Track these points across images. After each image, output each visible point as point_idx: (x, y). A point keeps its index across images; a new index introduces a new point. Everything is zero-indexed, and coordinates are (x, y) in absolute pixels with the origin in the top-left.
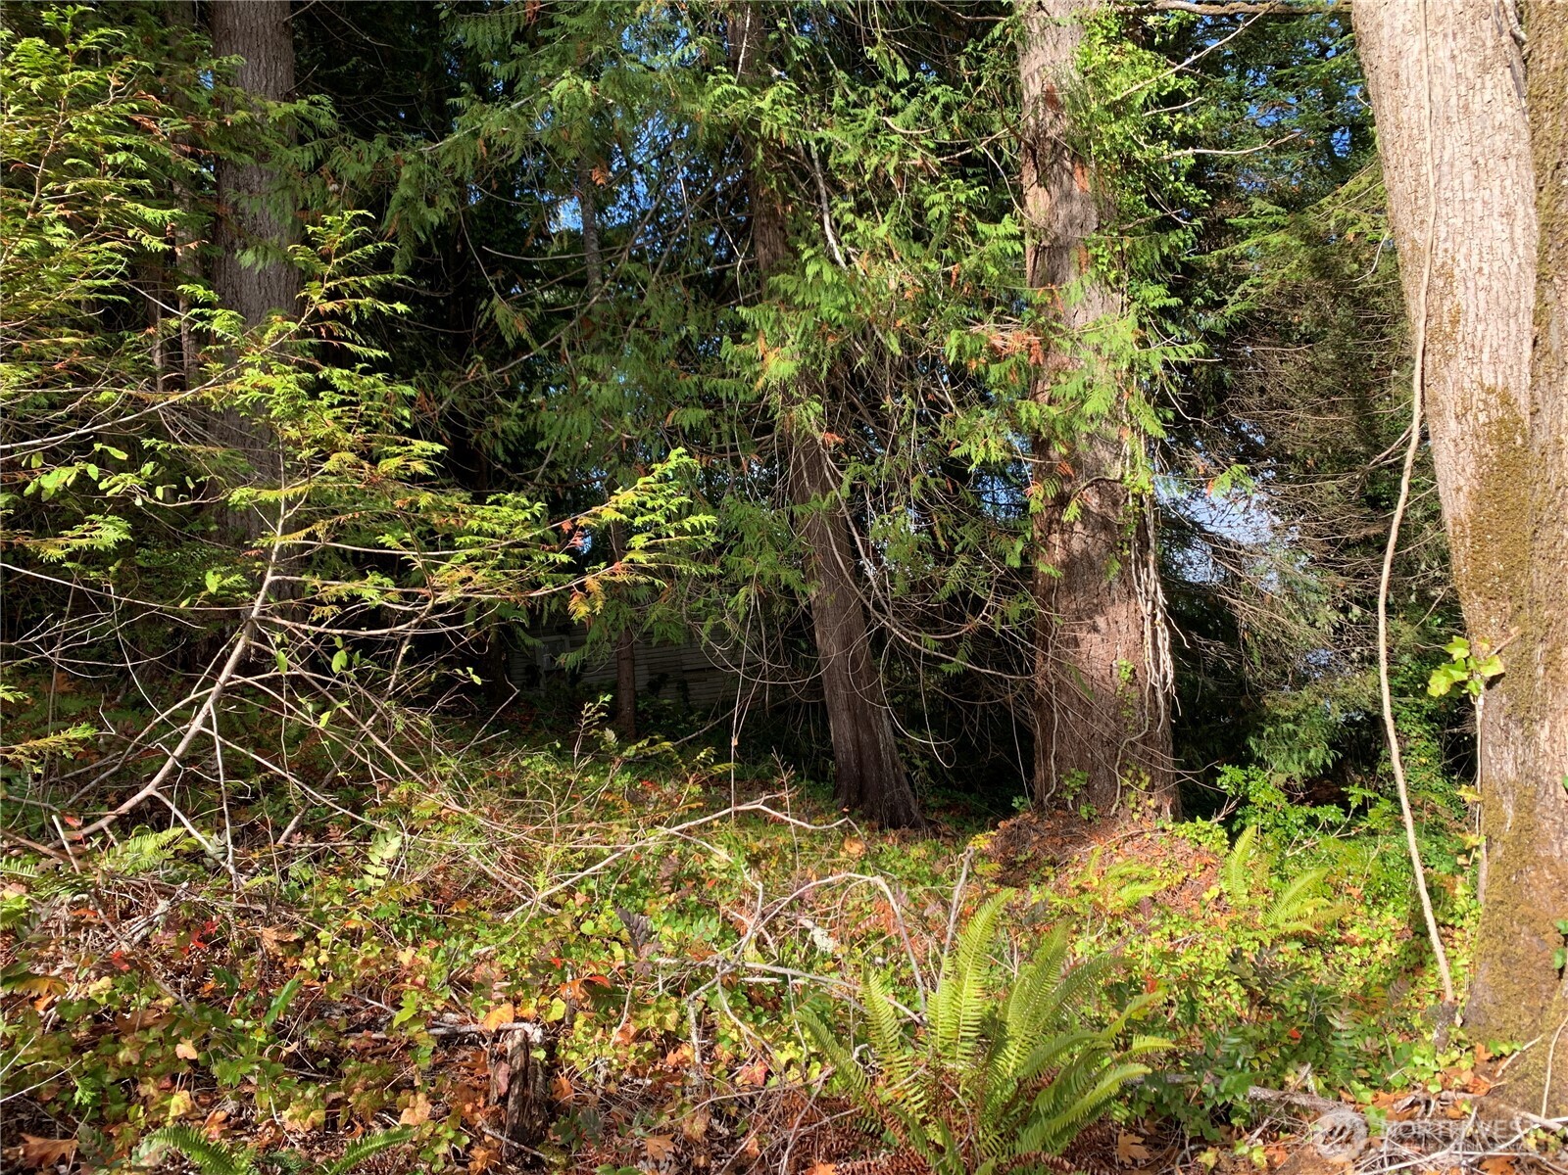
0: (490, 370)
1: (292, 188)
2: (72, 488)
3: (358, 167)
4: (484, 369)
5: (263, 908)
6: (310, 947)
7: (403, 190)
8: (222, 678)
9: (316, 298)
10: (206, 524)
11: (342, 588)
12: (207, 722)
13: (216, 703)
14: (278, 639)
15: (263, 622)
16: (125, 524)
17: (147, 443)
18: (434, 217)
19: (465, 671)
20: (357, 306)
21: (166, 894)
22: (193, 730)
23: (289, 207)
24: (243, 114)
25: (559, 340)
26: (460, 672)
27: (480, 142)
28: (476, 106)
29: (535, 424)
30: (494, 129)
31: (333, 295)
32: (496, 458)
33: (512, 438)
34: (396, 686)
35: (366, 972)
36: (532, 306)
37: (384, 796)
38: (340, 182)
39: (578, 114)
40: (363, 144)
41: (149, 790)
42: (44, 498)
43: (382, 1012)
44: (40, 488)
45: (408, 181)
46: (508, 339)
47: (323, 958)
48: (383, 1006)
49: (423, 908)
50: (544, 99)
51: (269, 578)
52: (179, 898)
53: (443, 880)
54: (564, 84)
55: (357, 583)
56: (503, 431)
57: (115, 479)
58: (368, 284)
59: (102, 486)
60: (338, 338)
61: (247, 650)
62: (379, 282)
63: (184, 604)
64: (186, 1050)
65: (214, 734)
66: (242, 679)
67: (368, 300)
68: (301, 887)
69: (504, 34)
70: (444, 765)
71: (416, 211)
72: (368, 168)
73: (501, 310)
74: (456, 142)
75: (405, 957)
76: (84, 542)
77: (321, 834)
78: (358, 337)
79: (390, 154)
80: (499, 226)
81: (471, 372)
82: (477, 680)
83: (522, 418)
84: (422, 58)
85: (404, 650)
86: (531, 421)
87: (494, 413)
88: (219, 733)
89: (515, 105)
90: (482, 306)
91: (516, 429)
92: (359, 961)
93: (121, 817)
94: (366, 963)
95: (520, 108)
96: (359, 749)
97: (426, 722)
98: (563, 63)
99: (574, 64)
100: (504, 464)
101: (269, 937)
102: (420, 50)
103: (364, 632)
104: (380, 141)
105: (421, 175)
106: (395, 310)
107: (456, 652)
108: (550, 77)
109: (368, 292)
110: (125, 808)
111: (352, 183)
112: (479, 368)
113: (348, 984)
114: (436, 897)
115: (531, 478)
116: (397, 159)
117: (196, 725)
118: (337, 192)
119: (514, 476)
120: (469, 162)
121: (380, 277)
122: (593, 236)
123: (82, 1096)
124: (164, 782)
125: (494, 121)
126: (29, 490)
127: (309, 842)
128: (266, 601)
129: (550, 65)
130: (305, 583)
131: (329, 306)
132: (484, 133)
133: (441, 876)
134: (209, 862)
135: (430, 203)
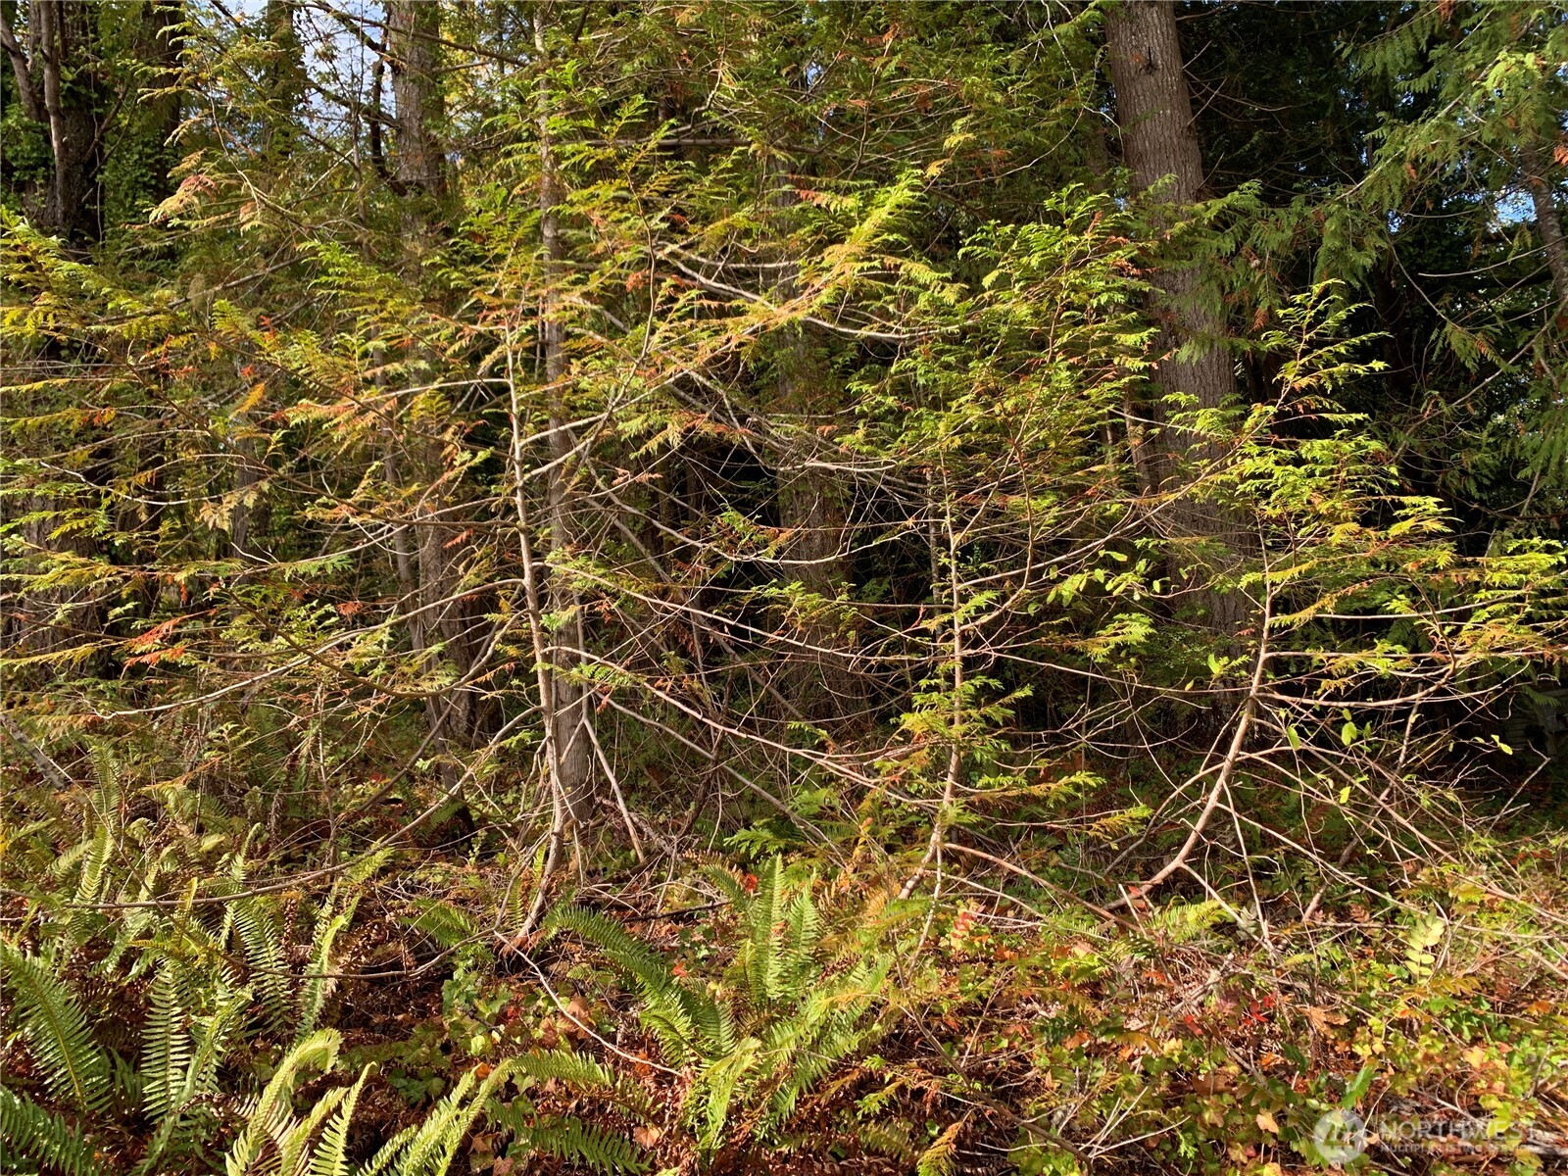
0: (1449, 402)
1: (1216, 277)
2: (1084, 593)
3: (1280, 236)
4: (1442, 402)
5: (1304, 986)
6: (1362, 1034)
7: (1329, 243)
8: (1231, 755)
9: (1290, 377)
10: (1194, 609)
11: (1351, 658)
12: (1222, 798)
13: (1228, 780)
14: (1283, 714)
15: (1264, 699)
16: (1147, 620)
17: (1139, 543)
18: (1366, 260)
19: (1488, 739)
20: (1331, 375)
21: (1214, 964)
22: (1210, 806)
23: (1217, 295)
24: (1181, 225)
25: (1531, 350)
26: (1481, 740)
27: (1407, 166)
28: (1398, 131)
29: (1512, 452)
30: (1421, 147)
31: (1306, 371)
32: (1471, 498)
33: (1485, 471)
34: (1407, 758)
35: (1431, 1068)
36: (1492, 321)
37: (1412, 877)
38: (1261, 257)
39: (1524, 94)
40: (1281, 212)
41: (1177, 862)
42: (1065, 603)
43: (1456, 1116)
44: (1059, 596)
45: (1334, 233)
46: (1469, 365)
47: (1378, 1047)
48: (1458, 1109)
49: (1477, 1005)
50: (1478, 93)
51: (1264, 655)
52: (1226, 969)
53: (1495, 975)
54: (1500, 68)
55: (1365, 653)
56: (1474, 466)
57: (1118, 579)
58: (1343, 350)
59: (1108, 587)
60: (1316, 411)
61: (1250, 725)
62: (1354, 346)
63: (1189, 686)
64: (1266, 1121)
65: (1231, 810)
66: (1248, 755)
67: (1343, 367)
68: (1333, 967)
69: (1417, 44)
70: (1477, 845)
71: (1346, 260)
72: (1289, 233)
73: (1455, 335)
74: (1380, 176)
75: (1475, 1057)
76: (1118, 639)
77: (1342, 914)
78: (1336, 405)
79: (1309, 212)
80: (1431, 246)
81: (1426, 410)
82: (1507, 749)
83: (1496, 447)
84: (1324, 106)
85: (1412, 719)
86: (1506, 448)
87: (1460, 449)
88: (1236, 809)
89: (1441, 114)
90: (1433, 337)
91: (1490, 461)
92: (1419, 1055)
93: (1156, 887)
94: (1428, 1058)
95: (1448, 114)
96: (1376, 825)
97: (1451, 796)
98: (1494, 45)
99: (1508, 42)
100: (1481, 502)
101: (1318, 1016)
102: (1321, 97)
103: (1371, 704)
104: (1297, 203)
105: (1344, 224)
106: (1372, 370)
107: (1473, 717)
108: (1481, 67)
109: (1341, 358)
110: (1159, 878)
111: (1273, 253)
112: (1436, 405)
113: (1412, 1079)
114: (1492, 993)
115: (1515, 512)
116: (1317, 213)
117: (1212, 801)
118: (1259, 267)
119: (1497, 513)
120: (1395, 190)
121: (1356, 341)
122: (1553, 221)
123: (1185, 1149)
124: (1190, 855)
125: (1419, 138)
126: (1050, 599)
127: (1331, 922)
128: (1263, 680)
129: (1479, 55)
130: (1310, 658)
131: (1304, 382)
132: (1411, 155)
133: (1491, 970)
134: (1242, 935)
135: (1359, 246)
